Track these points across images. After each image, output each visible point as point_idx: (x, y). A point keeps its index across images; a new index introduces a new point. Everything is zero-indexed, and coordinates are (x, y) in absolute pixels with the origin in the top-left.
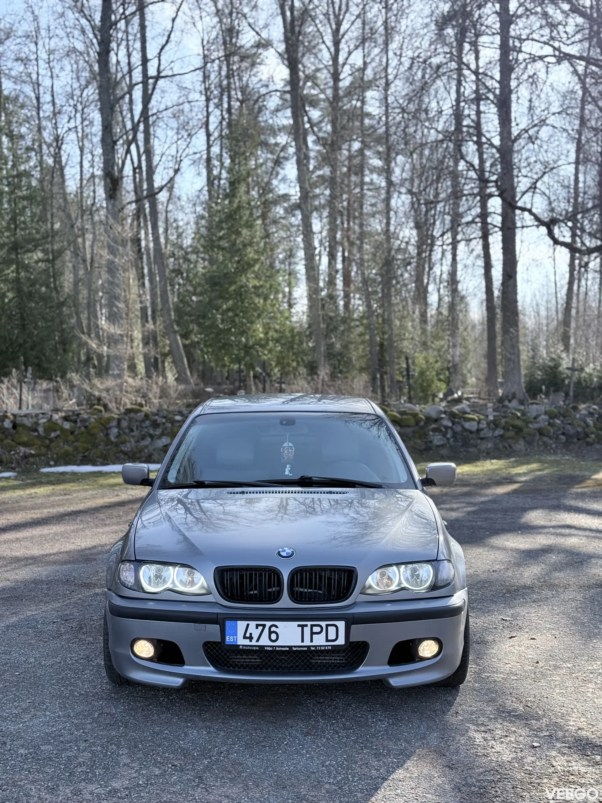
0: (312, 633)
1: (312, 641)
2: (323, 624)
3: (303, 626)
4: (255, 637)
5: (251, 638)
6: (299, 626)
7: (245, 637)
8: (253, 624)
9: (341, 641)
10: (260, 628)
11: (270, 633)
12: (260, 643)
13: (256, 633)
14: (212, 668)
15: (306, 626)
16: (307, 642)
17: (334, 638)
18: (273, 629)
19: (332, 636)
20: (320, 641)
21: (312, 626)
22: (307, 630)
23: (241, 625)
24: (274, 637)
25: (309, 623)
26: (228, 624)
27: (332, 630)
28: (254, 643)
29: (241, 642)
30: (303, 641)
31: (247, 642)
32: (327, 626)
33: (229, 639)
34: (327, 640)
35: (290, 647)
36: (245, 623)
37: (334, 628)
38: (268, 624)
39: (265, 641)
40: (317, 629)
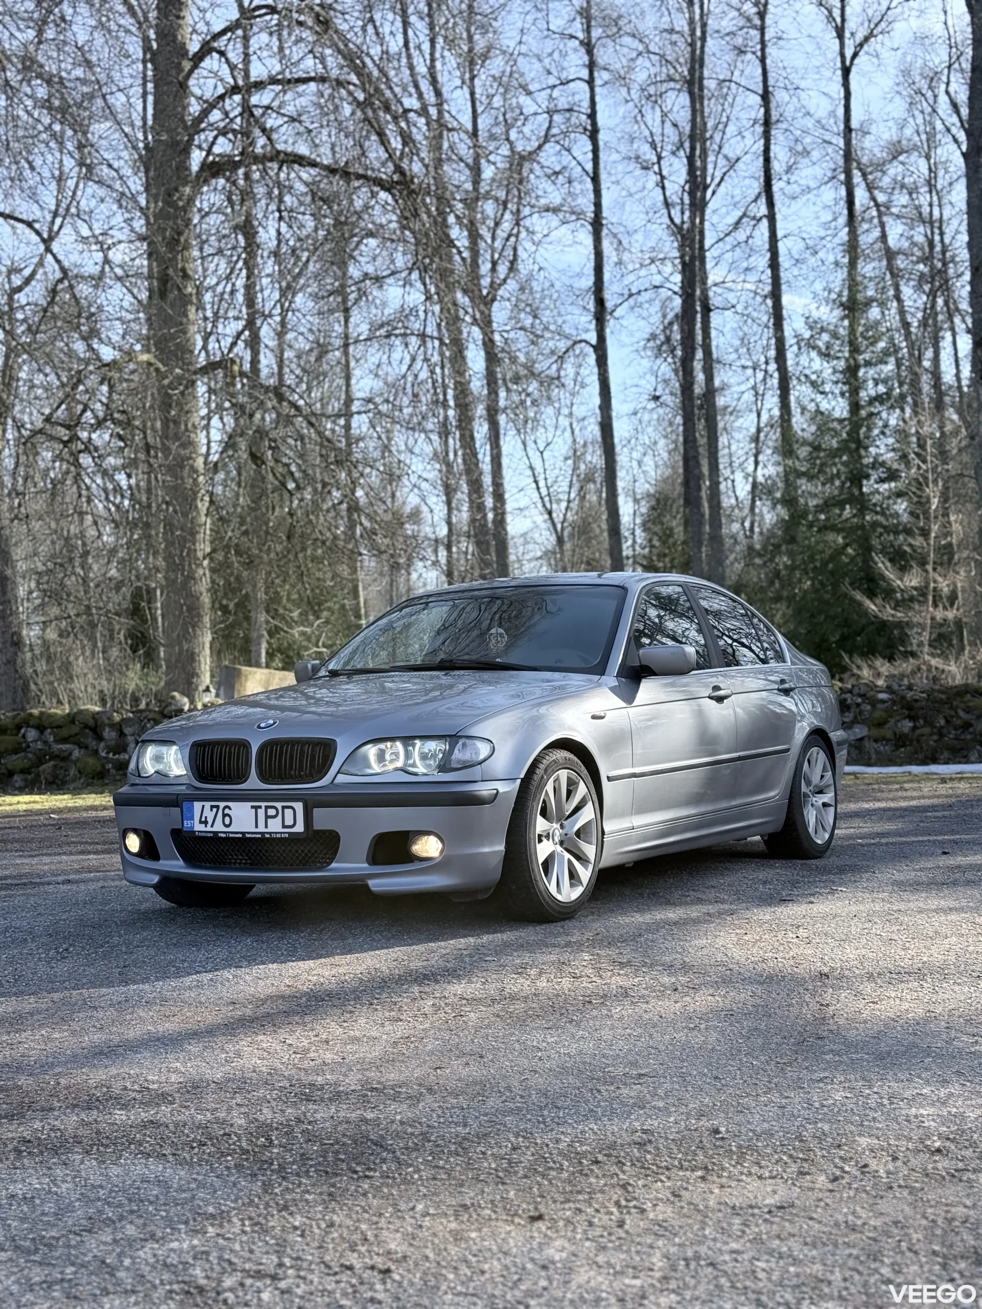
0: (267, 817)
1: (266, 827)
2: (279, 805)
3: (256, 808)
4: (210, 821)
5: (206, 823)
6: (252, 807)
7: (201, 822)
8: (208, 805)
9: (300, 828)
10: (215, 810)
11: (224, 815)
12: (215, 829)
13: (210, 817)
14: (182, 863)
15: (260, 807)
16: (262, 828)
17: (291, 823)
18: (227, 811)
19: (289, 821)
20: (275, 826)
21: (267, 808)
22: (261, 812)
23: (197, 805)
24: (227, 820)
25: (263, 804)
26: (186, 805)
27: (289, 813)
28: (209, 829)
29: (199, 827)
30: (257, 827)
31: (203, 828)
32: (284, 808)
33: (187, 825)
34: (284, 826)
35: (243, 833)
36: (200, 805)
37: (291, 811)
38: (222, 804)
39: (219, 827)
40: (272, 812)
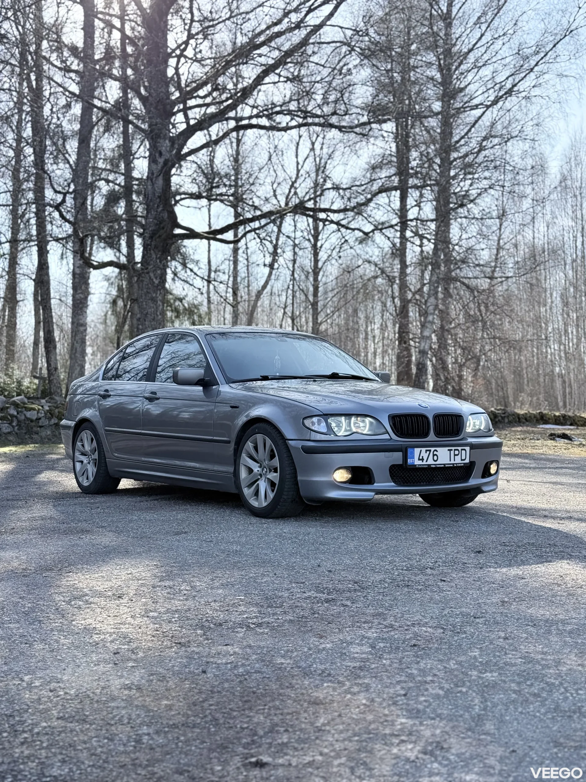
0: (455, 455)
1: (454, 460)
2: (460, 448)
3: (450, 450)
4: (425, 459)
5: (423, 460)
6: (448, 450)
7: (419, 459)
8: (424, 450)
9: (467, 460)
10: (428, 452)
11: (434, 455)
12: (428, 463)
13: (425, 456)
14: (393, 484)
15: (452, 450)
16: (452, 462)
17: (464, 458)
18: (435, 453)
20: (458, 460)
21: (454, 450)
22: (452, 452)
23: (417, 451)
24: (435, 458)
25: (453, 448)
26: (409, 450)
27: (463, 452)
28: (424, 463)
29: (417, 462)
30: (450, 460)
31: (420, 462)
32: (461, 450)
33: (410, 461)
34: (462, 460)
35: (444, 465)
36: (419, 449)
38: (432, 449)
39: (431, 462)
40: (457, 452)
